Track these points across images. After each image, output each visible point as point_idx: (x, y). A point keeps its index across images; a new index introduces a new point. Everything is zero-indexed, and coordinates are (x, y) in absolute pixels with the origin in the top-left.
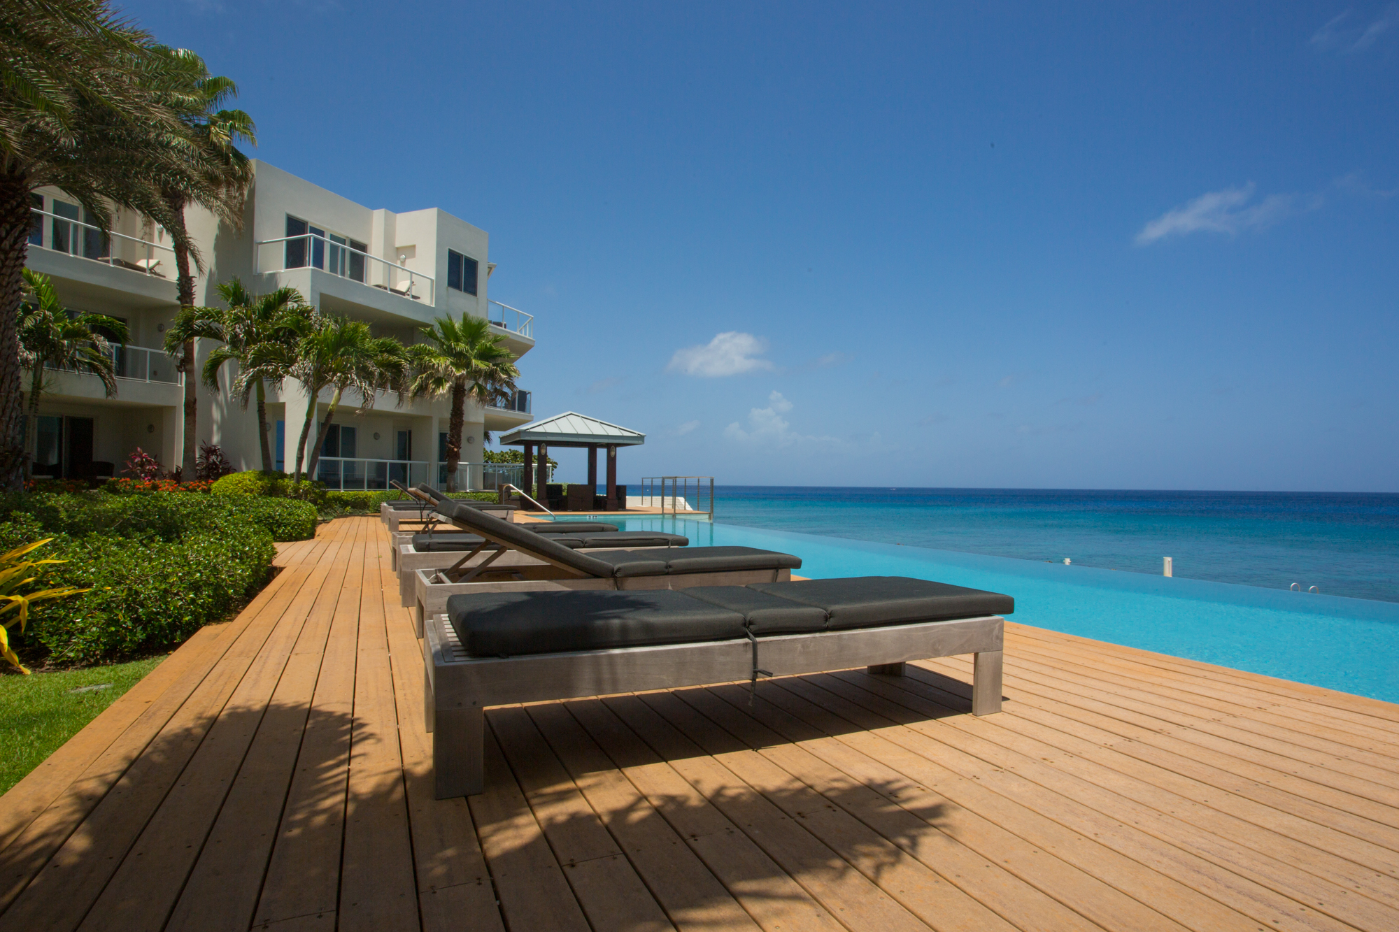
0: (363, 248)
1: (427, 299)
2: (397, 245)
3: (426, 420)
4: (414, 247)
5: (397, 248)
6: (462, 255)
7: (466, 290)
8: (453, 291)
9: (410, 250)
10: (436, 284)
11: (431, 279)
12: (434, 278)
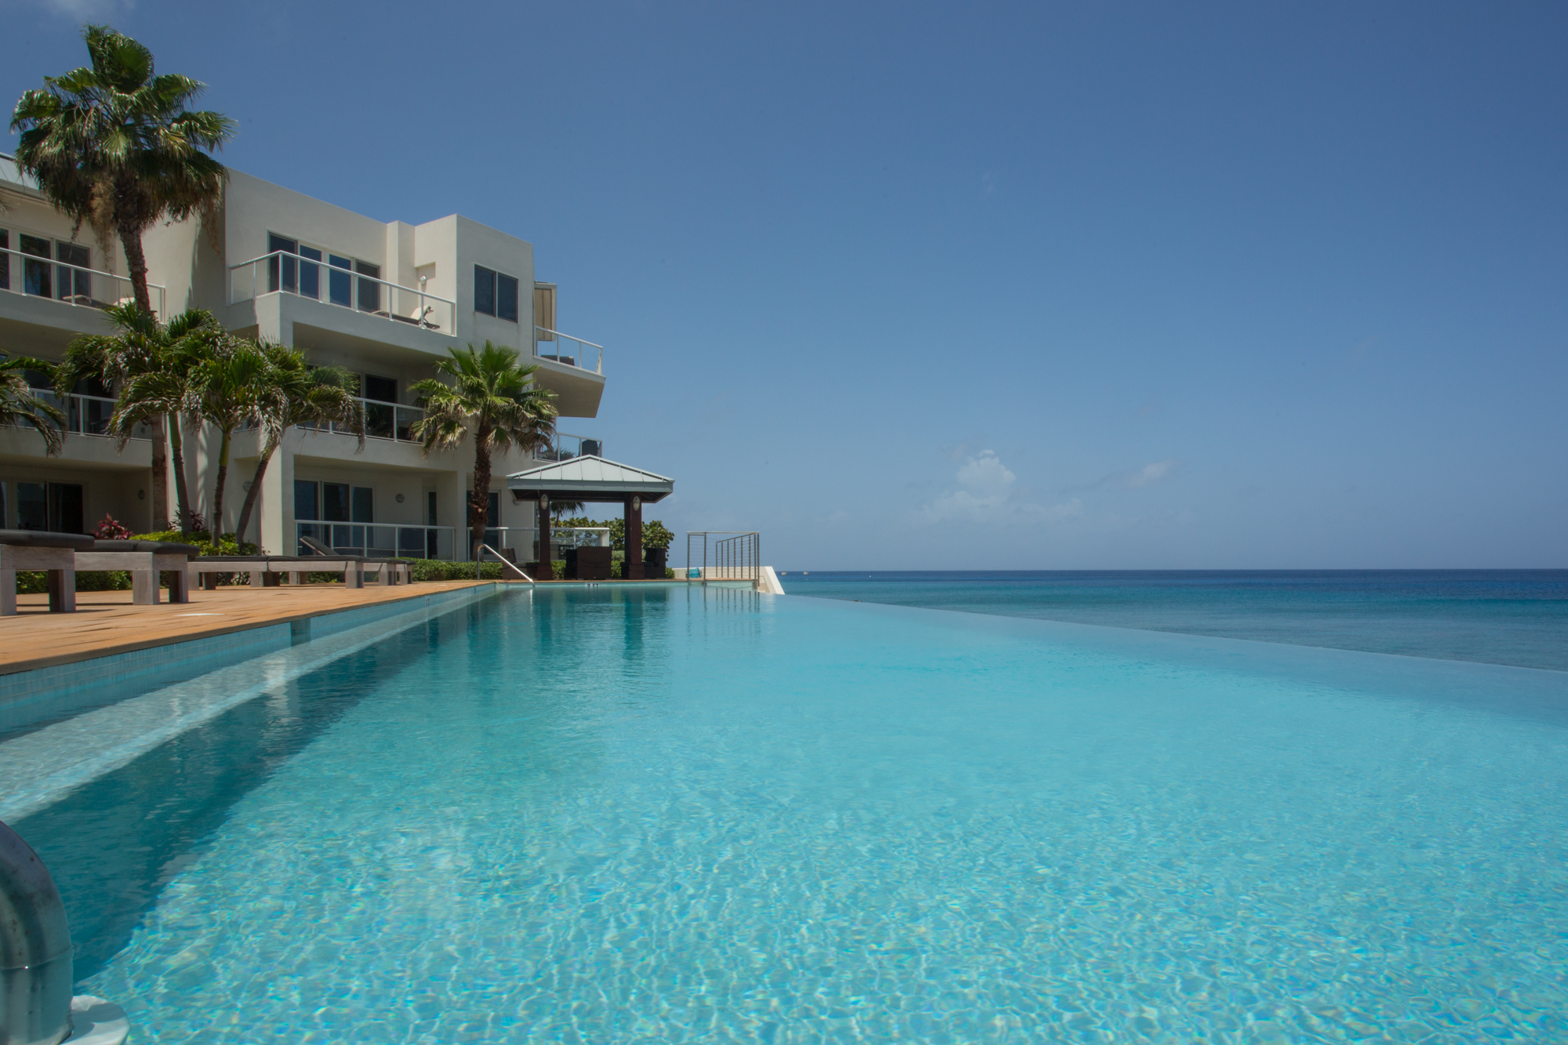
0: (374, 271)
1: (447, 329)
2: (417, 264)
3: (450, 475)
4: (433, 265)
5: (418, 269)
6: (495, 272)
7: (502, 315)
8: (481, 316)
9: (430, 269)
10: (459, 308)
11: (451, 303)
12: (454, 301)
